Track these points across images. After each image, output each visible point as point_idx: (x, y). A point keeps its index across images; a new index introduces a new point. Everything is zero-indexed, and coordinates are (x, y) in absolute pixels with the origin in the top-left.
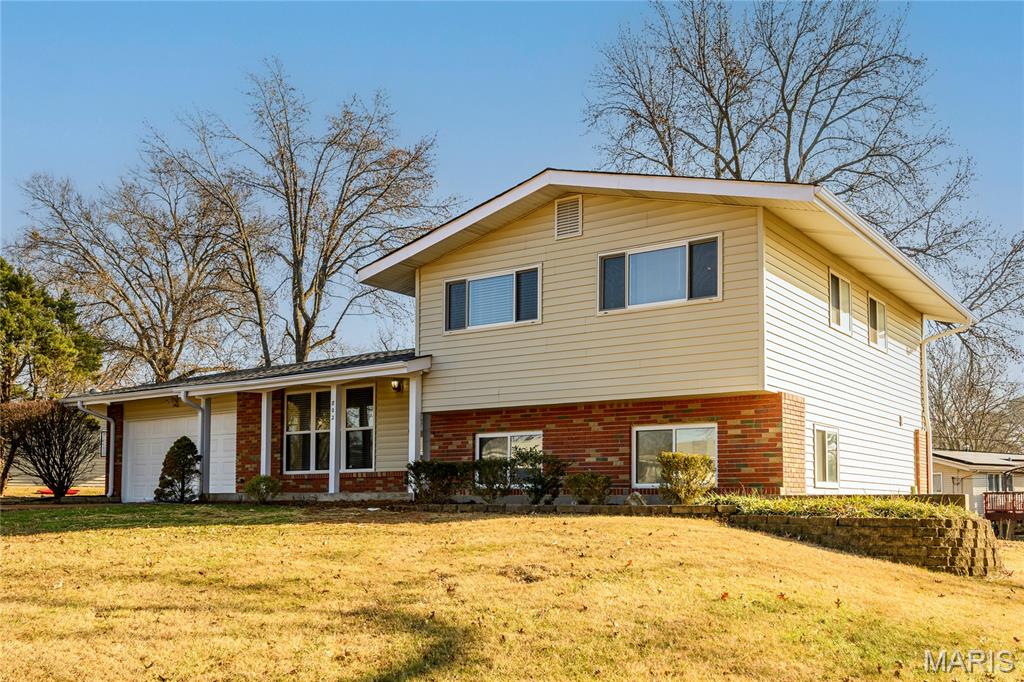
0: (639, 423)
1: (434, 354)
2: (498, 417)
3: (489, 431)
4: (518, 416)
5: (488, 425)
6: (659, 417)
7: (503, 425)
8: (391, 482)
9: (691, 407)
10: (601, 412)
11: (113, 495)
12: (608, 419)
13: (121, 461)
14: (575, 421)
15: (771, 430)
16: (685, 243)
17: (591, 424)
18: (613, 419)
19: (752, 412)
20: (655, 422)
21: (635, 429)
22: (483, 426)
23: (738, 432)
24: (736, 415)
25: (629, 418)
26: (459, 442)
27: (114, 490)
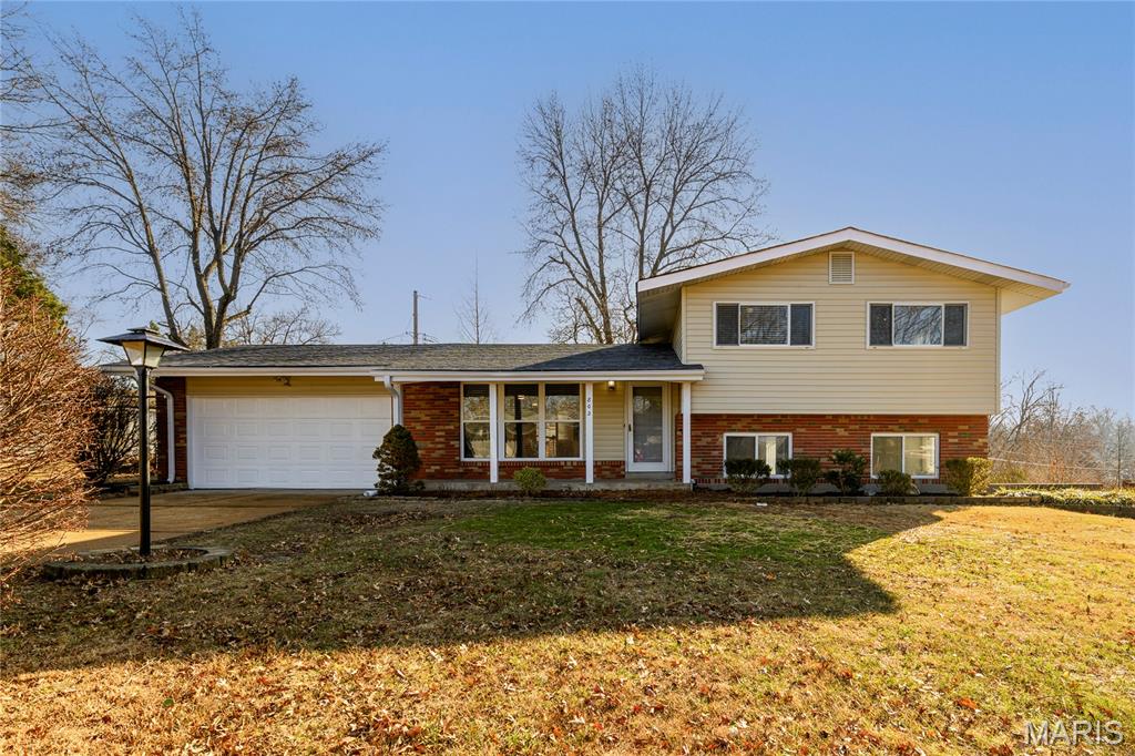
0: (877, 431)
1: (704, 364)
2: (749, 420)
3: (740, 431)
4: (770, 420)
5: (739, 425)
6: (896, 427)
7: (754, 427)
8: (606, 470)
9: (920, 421)
10: (847, 421)
11: (175, 481)
12: (852, 427)
13: (186, 442)
14: (824, 427)
15: (980, 440)
16: (942, 304)
17: (838, 430)
18: (857, 427)
19: (967, 427)
20: (892, 431)
21: (873, 435)
22: (734, 427)
23: (956, 440)
24: (954, 429)
25: (870, 427)
26: (709, 439)
27: (176, 475)
